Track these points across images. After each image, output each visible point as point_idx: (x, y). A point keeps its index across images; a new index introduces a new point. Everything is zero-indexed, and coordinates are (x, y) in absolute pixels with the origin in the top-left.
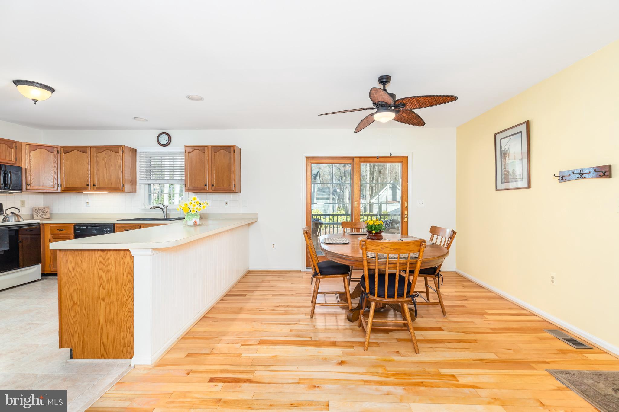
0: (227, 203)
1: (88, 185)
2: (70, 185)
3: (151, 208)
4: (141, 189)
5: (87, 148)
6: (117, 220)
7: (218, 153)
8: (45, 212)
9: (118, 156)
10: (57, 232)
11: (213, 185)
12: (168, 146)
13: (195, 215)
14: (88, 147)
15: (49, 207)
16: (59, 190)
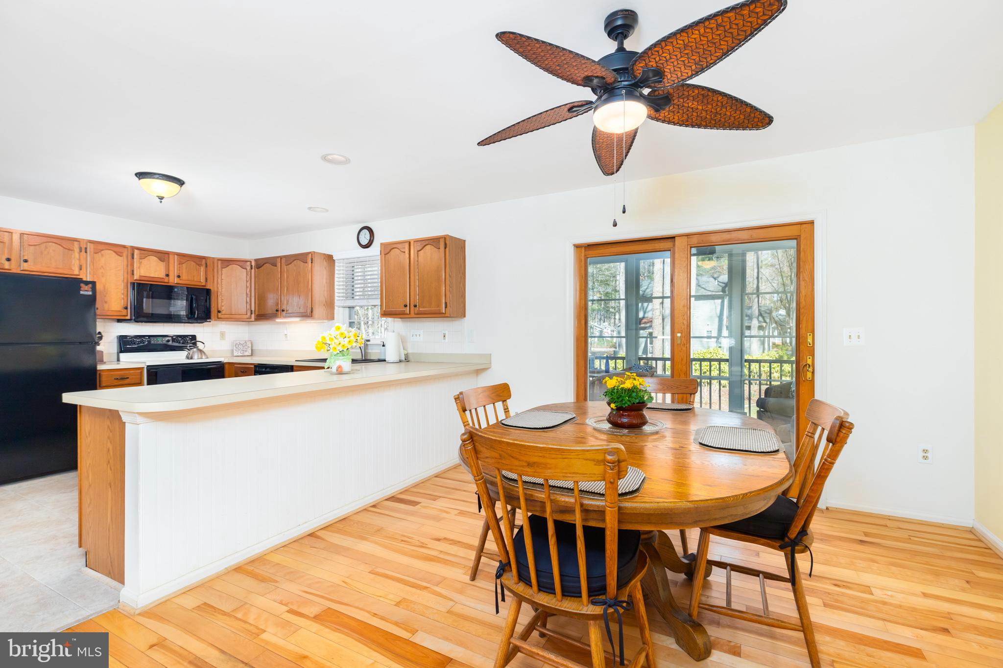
0: (444, 336)
1: (277, 310)
2: (262, 310)
4: (340, 313)
5: (278, 259)
6: (296, 361)
8: (247, 347)
9: (306, 267)
11: (415, 306)
12: (369, 247)
13: (340, 356)
14: (278, 257)
15: (250, 341)
16: (253, 319)
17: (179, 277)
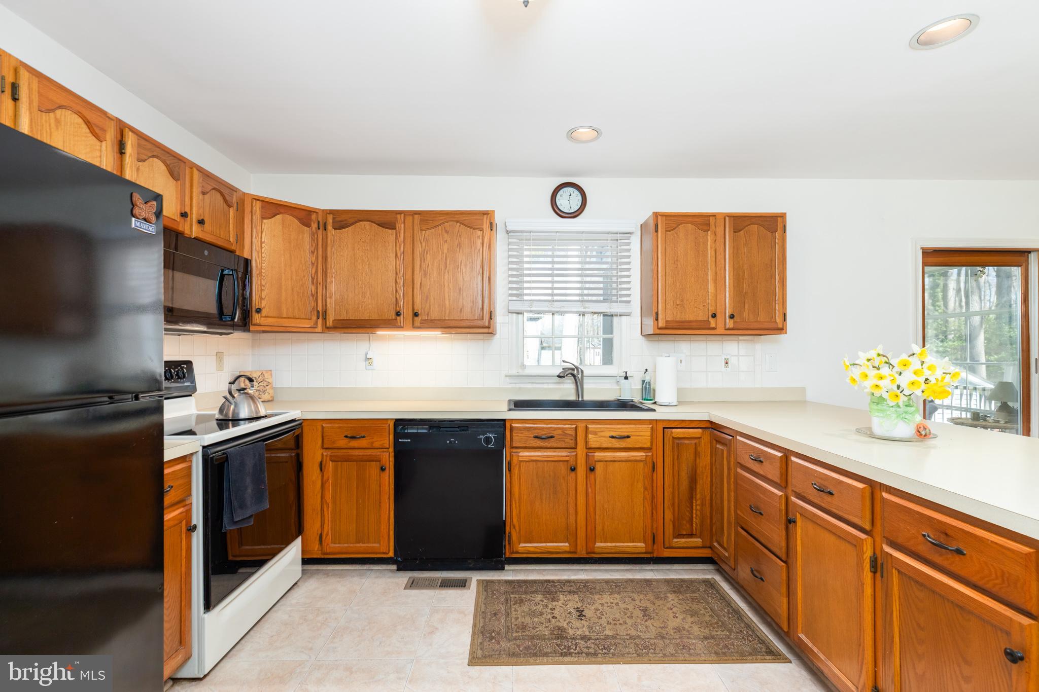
0: (727, 363)
1: (398, 314)
2: (347, 313)
3: (558, 376)
4: (510, 326)
5: (398, 216)
7: (742, 232)
8: (265, 384)
9: (478, 237)
10: (343, 443)
12: (578, 217)
14: (399, 213)
15: (271, 371)
16: (319, 329)
17: (201, 222)
